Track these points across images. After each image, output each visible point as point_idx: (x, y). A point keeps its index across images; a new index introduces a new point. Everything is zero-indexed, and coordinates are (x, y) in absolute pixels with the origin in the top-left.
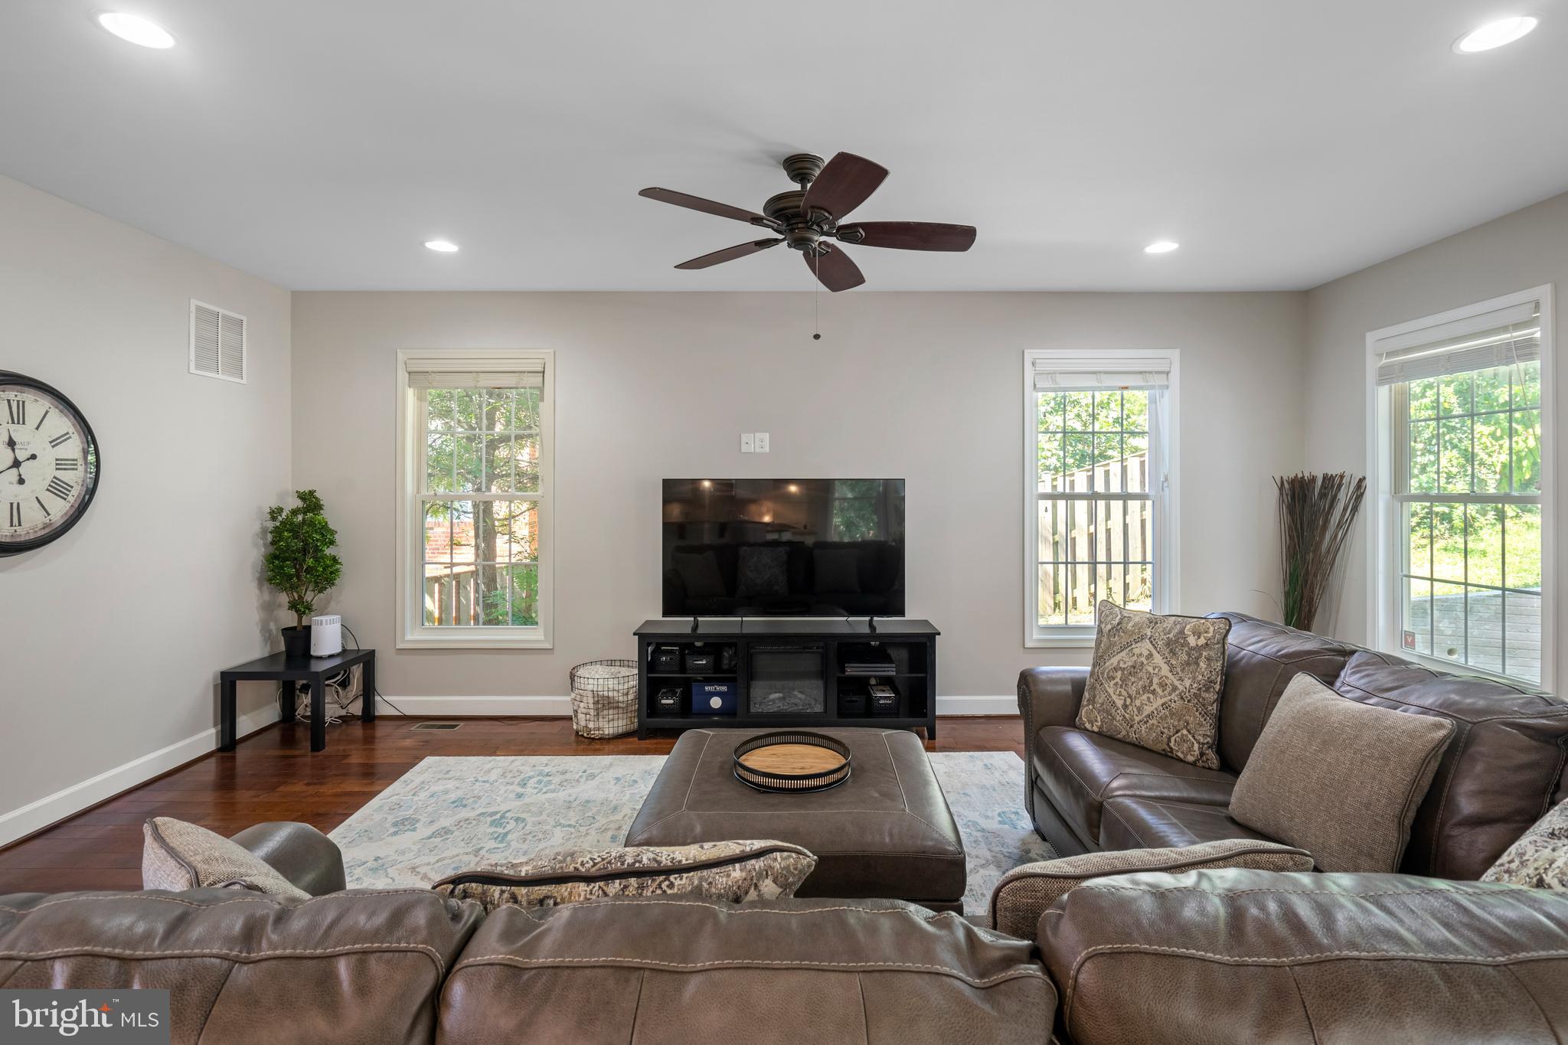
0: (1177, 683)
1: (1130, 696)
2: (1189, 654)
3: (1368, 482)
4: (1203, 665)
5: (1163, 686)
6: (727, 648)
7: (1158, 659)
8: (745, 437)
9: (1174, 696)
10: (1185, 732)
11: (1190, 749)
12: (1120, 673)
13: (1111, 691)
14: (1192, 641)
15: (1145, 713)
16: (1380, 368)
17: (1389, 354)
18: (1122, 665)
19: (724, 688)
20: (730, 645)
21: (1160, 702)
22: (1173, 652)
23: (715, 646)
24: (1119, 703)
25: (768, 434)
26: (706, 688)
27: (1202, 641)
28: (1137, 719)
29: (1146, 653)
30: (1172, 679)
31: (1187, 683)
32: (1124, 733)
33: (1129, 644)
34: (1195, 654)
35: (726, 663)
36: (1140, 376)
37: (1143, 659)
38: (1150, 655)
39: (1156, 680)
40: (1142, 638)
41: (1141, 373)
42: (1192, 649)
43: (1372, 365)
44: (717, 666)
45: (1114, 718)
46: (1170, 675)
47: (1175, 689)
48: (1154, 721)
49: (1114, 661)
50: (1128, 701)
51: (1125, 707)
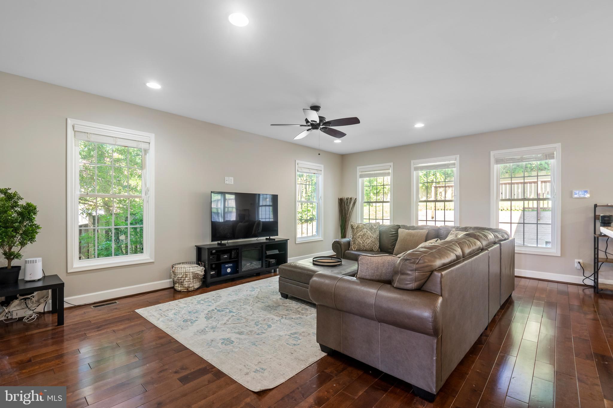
0: (373, 236)
1: (364, 241)
2: (374, 230)
3: (357, 199)
4: (377, 232)
5: (370, 237)
6: (233, 251)
7: (369, 232)
8: (226, 178)
9: (373, 239)
10: (375, 245)
11: (376, 248)
12: (361, 236)
13: (359, 240)
14: (374, 227)
15: (368, 243)
16: (360, 175)
17: (361, 172)
18: (361, 234)
19: (231, 265)
20: (234, 249)
21: (370, 240)
22: (371, 230)
23: (228, 250)
24: (361, 242)
25: (233, 178)
26: (226, 266)
27: (376, 227)
28: (366, 245)
29: (366, 231)
30: (372, 235)
31: (375, 236)
32: (363, 248)
33: (361, 230)
34: (375, 230)
35: (233, 256)
36: (316, 171)
37: (366, 232)
38: (367, 231)
39: (369, 236)
40: (364, 228)
41: (317, 170)
42: (375, 229)
43: (359, 174)
44: (230, 257)
45: (360, 246)
46: (371, 234)
47: (373, 237)
48: (370, 245)
49: (359, 234)
50: (364, 242)
51: (363, 243)
